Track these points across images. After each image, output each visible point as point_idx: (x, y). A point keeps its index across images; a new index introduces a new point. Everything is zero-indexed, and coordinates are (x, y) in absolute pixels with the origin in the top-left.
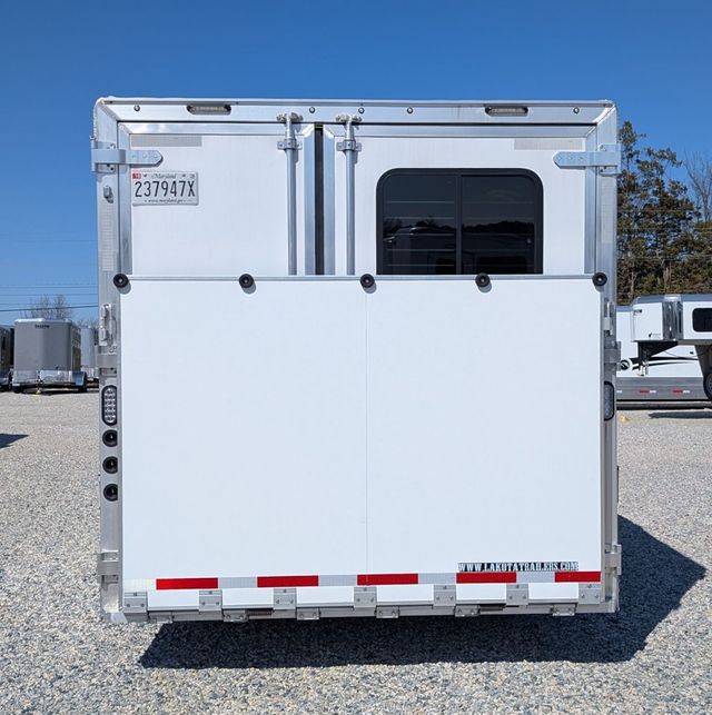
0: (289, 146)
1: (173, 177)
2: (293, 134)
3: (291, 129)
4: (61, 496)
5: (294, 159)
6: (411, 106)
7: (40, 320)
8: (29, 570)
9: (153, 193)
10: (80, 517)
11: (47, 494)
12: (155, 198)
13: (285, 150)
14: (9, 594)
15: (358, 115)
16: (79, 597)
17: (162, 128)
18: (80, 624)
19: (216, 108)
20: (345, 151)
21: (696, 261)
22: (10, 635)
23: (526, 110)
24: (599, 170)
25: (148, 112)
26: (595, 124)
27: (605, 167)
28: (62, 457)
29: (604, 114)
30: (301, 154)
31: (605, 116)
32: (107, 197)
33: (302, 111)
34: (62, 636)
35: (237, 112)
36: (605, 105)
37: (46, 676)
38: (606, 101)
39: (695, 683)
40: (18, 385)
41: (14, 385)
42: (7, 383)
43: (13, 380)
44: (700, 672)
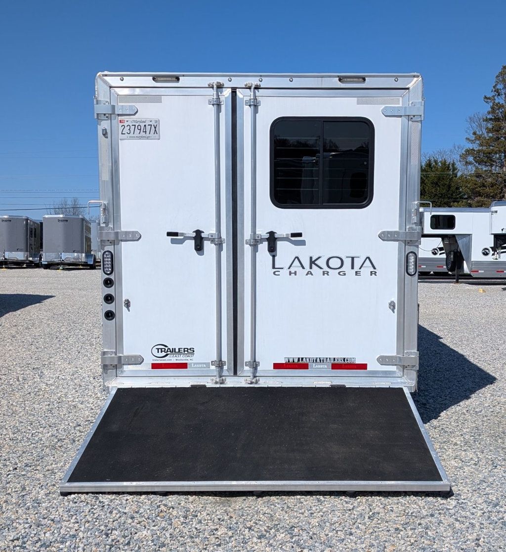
0: (215, 103)
1: (144, 122)
2: (218, 95)
3: (217, 92)
4: (78, 332)
5: (219, 111)
6: (291, 77)
7: (61, 216)
8: (59, 373)
9: (132, 132)
10: (91, 345)
11: (69, 331)
12: (133, 135)
13: (213, 105)
14: (47, 385)
15: (259, 83)
16: (91, 387)
17: (138, 91)
18: (91, 400)
19: (170, 79)
20: (250, 106)
22: (49, 405)
23: (364, 80)
24: (410, 118)
25: (129, 81)
26: (408, 89)
27: (414, 116)
28: (79, 309)
29: (413, 82)
30: (223, 107)
31: (415, 83)
32: (104, 135)
33: (223, 80)
34: (80, 406)
35: (183, 81)
36: (414, 76)
37: (71, 424)
38: (416, 74)
39: (462, 435)
40: (46, 263)
41: (43, 263)
42: (38, 262)
43: (42, 259)
44: (468, 430)
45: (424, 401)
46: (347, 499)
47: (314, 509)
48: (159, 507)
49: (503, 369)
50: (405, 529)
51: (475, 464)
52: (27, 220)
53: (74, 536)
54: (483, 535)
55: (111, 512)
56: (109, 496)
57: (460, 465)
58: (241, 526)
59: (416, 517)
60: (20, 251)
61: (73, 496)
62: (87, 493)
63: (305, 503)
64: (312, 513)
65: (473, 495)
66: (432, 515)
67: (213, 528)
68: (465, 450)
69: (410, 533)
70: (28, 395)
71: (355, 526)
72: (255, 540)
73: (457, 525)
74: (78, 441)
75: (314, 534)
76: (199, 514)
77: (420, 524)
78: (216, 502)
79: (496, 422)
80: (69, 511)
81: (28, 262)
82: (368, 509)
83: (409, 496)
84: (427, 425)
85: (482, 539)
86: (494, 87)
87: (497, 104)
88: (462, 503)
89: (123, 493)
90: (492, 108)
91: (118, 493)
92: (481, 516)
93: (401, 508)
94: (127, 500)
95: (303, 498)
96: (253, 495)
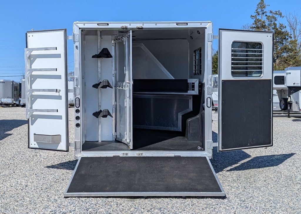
6: (156, 23)
8: (48, 154)
14: (44, 159)
19: (105, 24)
21: (290, 56)
23: (187, 24)
25: (87, 25)
26: (206, 28)
29: (208, 25)
32: (77, 48)
33: (127, 25)
35: (110, 25)
36: (209, 23)
37: (60, 174)
38: (209, 21)
39: (232, 178)
40: (23, 104)
41: (21, 104)
42: (18, 104)
43: (21, 102)
44: (235, 176)
45: (216, 165)
46: (183, 199)
47: (169, 202)
48: (105, 202)
49: (254, 152)
50: (206, 209)
51: (237, 188)
52: (13, 82)
53: (74, 210)
54: (237, 211)
55: (87, 203)
56: (85, 198)
57: (230, 188)
58: (140, 208)
59: (211, 205)
60: (9, 98)
61: (69, 198)
62: (75, 197)
63: (165, 201)
64: (168, 204)
65: (235, 198)
66: (217, 205)
67: (129, 208)
68: (233, 183)
69: (208, 210)
70: (37, 163)
71: (186, 208)
72: (146, 212)
73: (227, 208)
74: (65, 180)
75: (169, 210)
76: (122, 204)
77: (212, 207)
78: (128, 201)
79: (248, 173)
80: (69, 203)
81: (13, 104)
82: (191, 203)
83: (208, 198)
84: (217, 174)
85: (237, 212)
86: (256, 10)
87: (258, 20)
88: (230, 200)
89: (90, 197)
90: (255, 21)
91: (88, 197)
92: (237, 205)
93: (204, 202)
94: (92, 199)
95: (164, 199)
96: (143, 198)
